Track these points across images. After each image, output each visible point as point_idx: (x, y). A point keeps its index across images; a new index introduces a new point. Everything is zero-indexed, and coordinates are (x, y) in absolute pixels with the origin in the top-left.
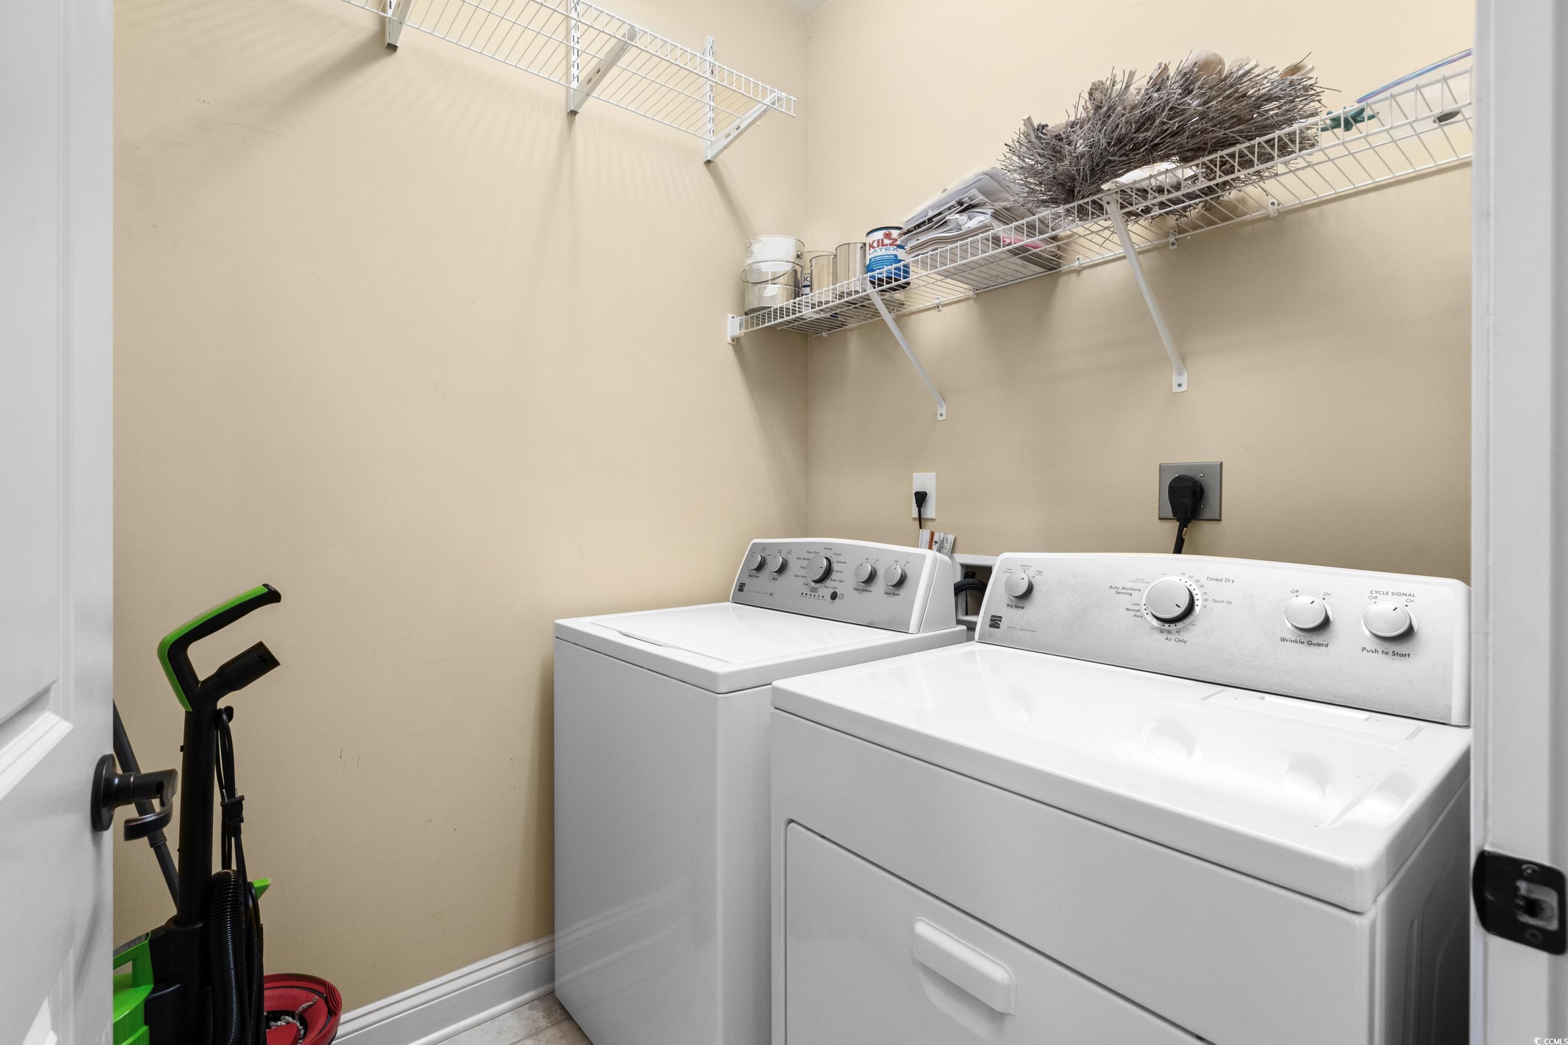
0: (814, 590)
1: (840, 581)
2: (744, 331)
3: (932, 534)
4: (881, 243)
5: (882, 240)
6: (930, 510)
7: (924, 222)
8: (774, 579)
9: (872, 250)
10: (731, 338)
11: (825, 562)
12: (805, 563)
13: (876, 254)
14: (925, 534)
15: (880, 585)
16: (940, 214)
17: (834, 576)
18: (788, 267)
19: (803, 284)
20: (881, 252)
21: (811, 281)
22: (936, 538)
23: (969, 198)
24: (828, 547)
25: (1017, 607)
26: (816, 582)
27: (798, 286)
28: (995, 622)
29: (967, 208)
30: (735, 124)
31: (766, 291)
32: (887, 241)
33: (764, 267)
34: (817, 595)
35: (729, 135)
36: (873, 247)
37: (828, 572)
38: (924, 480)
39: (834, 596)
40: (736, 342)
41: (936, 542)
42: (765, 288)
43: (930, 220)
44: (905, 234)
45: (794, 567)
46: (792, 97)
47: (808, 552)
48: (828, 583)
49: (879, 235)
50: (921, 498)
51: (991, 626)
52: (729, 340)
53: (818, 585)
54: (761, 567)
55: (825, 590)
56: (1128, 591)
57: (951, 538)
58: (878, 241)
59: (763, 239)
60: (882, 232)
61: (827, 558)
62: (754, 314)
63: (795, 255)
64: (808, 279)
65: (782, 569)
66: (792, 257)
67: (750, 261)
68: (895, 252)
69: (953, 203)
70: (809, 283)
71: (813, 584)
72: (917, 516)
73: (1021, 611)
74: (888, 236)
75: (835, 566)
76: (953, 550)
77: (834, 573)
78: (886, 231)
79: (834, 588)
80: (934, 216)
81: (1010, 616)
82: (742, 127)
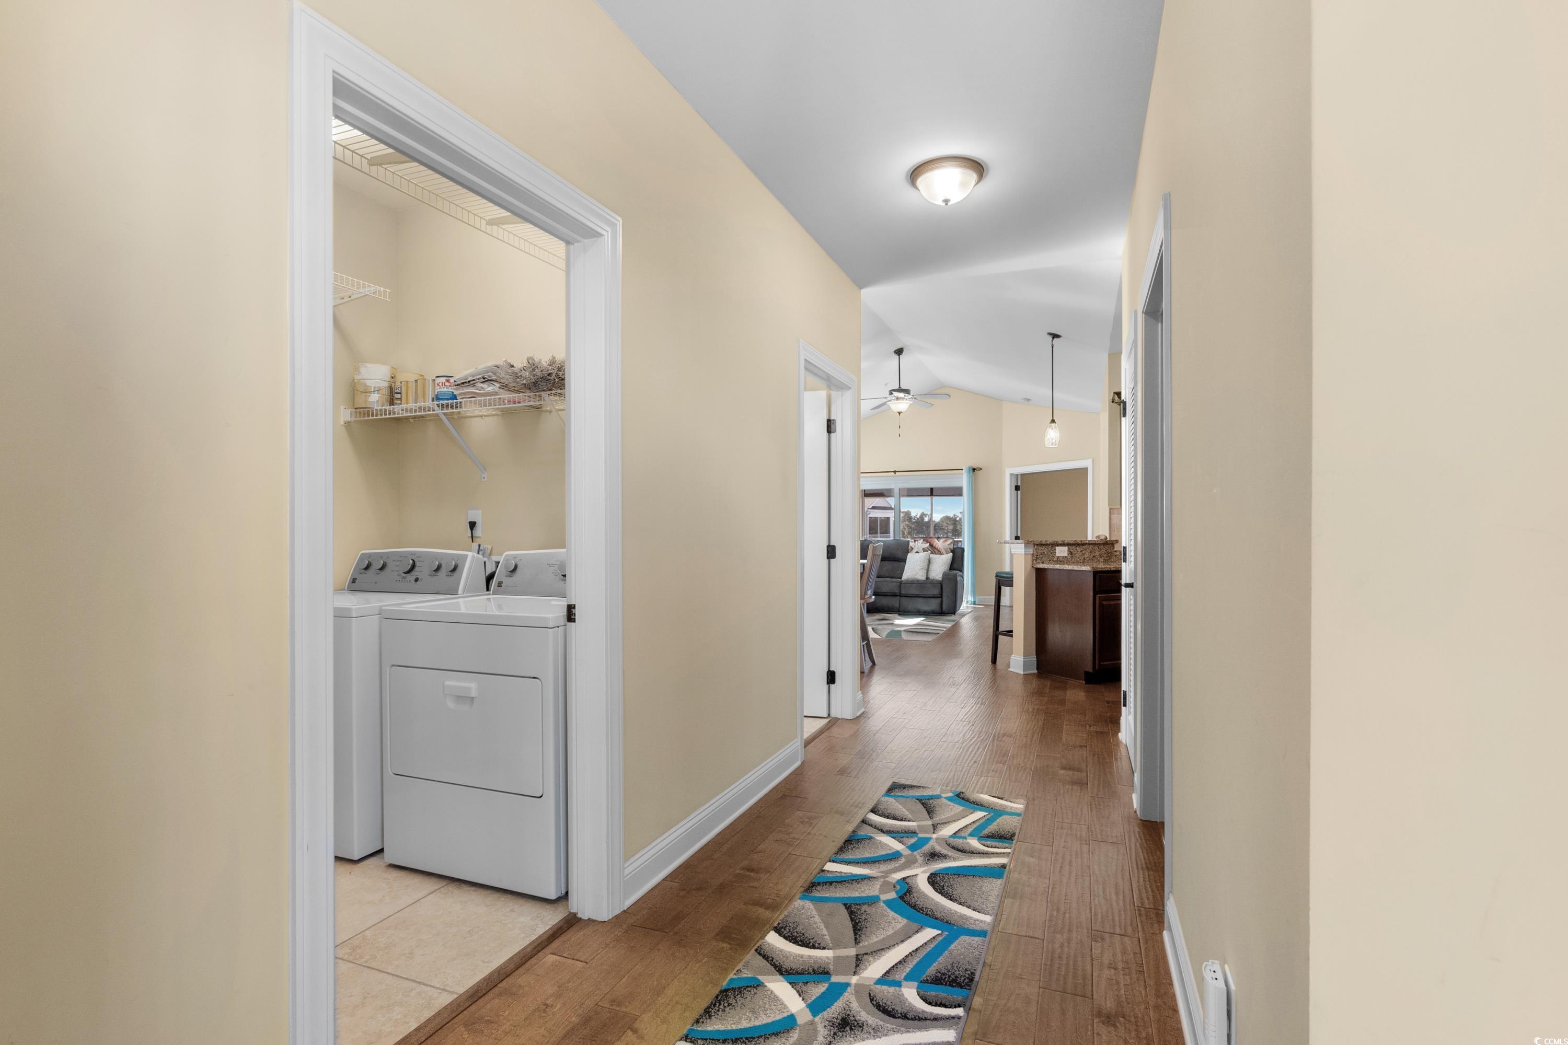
0: (404, 578)
1: (420, 572)
2: (353, 419)
3: (479, 545)
4: (444, 384)
5: (445, 383)
6: (478, 531)
7: (466, 382)
8: (377, 574)
9: (439, 387)
10: (344, 421)
11: (411, 561)
12: (398, 563)
13: (440, 390)
14: (475, 545)
15: (443, 572)
16: (474, 380)
17: (416, 569)
18: (386, 384)
19: (396, 391)
20: (444, 389)
21: (401, 390)
22: (481, 548)
23: (488, 376)
24: (412, 553)
25: (510, 576)
26: (406, 573)
27: (393, 396)
28: (500, 584)
29: (486, 380)
30: (349, 293)
31: (370, 398)
32: (447, 384)
33: (369, 383)
34: (406, 580)
35: (343, 298)
36: (439, 386)
37: (413, 567)
38: (474, 515)
39: (417, 580)
40: (348, 424)
41: (481, 550)
42: (370, 396)
43: (469, 382)
44: (456, 385)
45: (391, 566)
46: (387, 290)
47: (401, 557)
48: (413, 573)
49: (443, 380)
50: (472, 525)
51: (498, 586)
52: (342, 423)
53: (407, 575)
54: (367, 568)
55: (411, 577)
56: (553, 565)
57: (490, 547)
58: (442, 383)
59: (368, 365)
60: (445, 378)
61: (413, 560)
62: (363, 411)
63: (390, 376)
64: (399, 389)
65: (383, 568)
66: (388, 378)
67: (359, 377)
68: (452, 390)
69: (480, 376)
70: (399, 392)
71: (404, 575)
72: (470, 535)
73: (512, 578)
74: (448, 381)
75: (417, 564)
76: (491, 554)
77: (417, 567)
78: (447, 379)
79: (417, 576)
80: (471, 381)
81: (506, 581)
82: (353, 297)
